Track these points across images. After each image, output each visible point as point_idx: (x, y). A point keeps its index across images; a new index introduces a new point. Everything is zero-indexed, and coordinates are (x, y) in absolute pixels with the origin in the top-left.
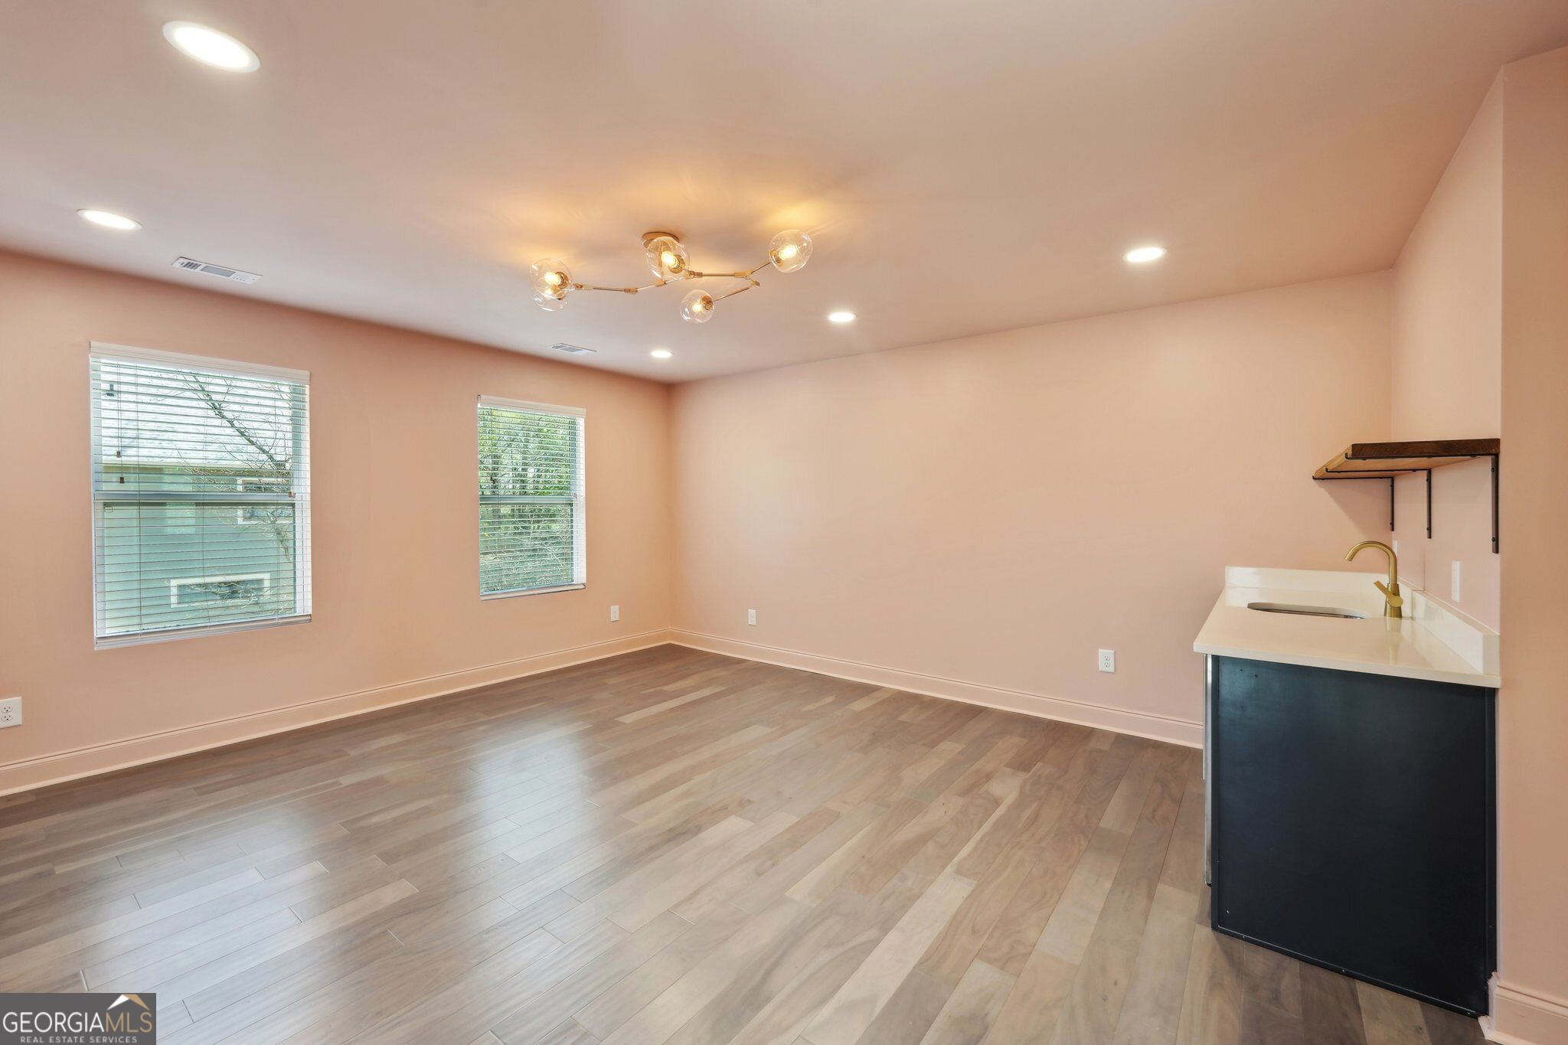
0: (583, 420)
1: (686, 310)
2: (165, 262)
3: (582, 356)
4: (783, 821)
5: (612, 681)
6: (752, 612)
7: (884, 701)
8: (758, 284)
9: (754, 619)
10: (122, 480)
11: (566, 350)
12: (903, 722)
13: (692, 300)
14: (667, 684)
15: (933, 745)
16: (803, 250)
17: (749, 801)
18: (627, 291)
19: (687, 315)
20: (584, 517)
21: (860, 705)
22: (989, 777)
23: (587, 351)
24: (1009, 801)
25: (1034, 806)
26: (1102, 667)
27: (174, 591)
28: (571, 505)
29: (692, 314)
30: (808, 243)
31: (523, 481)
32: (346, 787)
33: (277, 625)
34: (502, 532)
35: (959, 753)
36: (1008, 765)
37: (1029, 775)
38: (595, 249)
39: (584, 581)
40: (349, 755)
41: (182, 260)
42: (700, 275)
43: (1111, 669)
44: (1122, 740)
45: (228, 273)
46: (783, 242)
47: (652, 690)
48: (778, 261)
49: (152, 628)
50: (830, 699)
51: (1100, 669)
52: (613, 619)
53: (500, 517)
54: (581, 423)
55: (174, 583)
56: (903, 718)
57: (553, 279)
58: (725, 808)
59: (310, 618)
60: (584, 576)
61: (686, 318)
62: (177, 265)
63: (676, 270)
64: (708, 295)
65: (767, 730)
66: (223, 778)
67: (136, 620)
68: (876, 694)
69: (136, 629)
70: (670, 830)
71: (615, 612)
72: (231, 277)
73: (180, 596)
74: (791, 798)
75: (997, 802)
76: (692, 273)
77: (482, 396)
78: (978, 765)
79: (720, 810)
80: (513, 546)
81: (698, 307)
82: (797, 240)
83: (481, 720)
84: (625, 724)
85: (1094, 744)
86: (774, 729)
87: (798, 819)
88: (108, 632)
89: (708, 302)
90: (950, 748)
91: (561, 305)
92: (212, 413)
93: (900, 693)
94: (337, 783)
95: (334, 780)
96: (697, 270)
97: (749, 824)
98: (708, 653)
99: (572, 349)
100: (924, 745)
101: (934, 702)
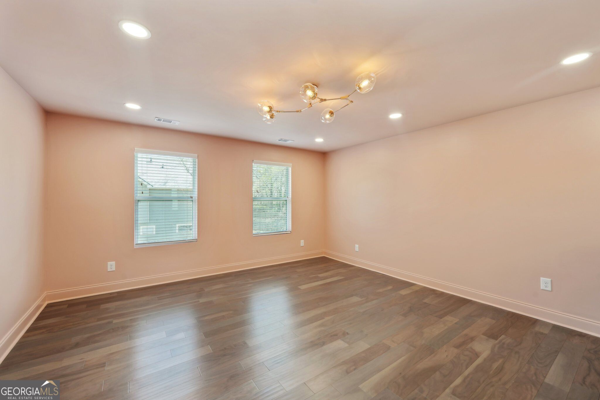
0: (291, 168)
1: (323, 118)
2: (151, 119)
3: (289, 143)
4: (362, 346)
5: (298, 270)
6: (357, 246)
7: (417, 291)
8: (352, 102)
9: (358, 249)
10: (142, 193)
11: (283, 141)
12: (425, 303)
13: (325, 113)
14: (320, 274)
15: (441, 317)
16: (372, 82)
17: (348, 334)
18: (298, 111)
19: (324, 120)
20: (291, 205)
21: (404, 292)
22: (472, 339)
23: (291, 141)
24: (485, 354)
25: (501, 361)
26: (542, 287)
27: (177, 228)
28: (286, 201)
29: (325, 119)
30: (374, 77)
31: (280, 192)
32: (201, 303)
33: (187, 242)
34: (273, 210)
35: (456, 323)
36: (483, 334)
37: (497, 342)
38: (285, 96)
39: (291, 230)
40: (204, 291)
41: (156, 118)
42: (325, 100)
43: (549, 289)
44: (556, 328)
45: (170, 122)
46: (362, 79)
47: (314, 276)
48: (360, 88)
49: (151, 241)
50: (390, 287)
51: (541, 288)
52: (301, 245)
53: (272, 205)
54: (290, 169)
55: (177, 225)
56: (426, 301)
57: (266, 109)
58: (336, 335)
59: (196, 240)
60: (291, 228)
61: (323, 121)
62: (156, 120)
63: (314, 97)
64: (332, 110)
65: (359, 299)
66: (166, 295)
67: (146, 239)
68: (413, 287)
69: (145, 242)
70: (311, 342)
71: (302, 243)
72: (171, 123)
73: (179, 230)
74: (367, 335)
75: (477, 355)
76: (322, 100)
77: (254, 161)
78: (466, 331)
79: (334, 336)
80: (275, 216)
81: (328, 116)
82: (369, 77)
83: (250, 282)
84: (300, 289)
85: (537, 329)
86: (363, 299)
87: (369, 347)
88: (139, 242)
89: (332, 113)
90: (451, 320)
91: (273, 120)
92: (186, 171)
93: (425, 288)
94: (198, 301)
95: (197, 300)
96: (324, 98)
97: (347, 345)
98: (338, 261)
99: (286, 141)
100: (436, 316)
101: (442, 294)
